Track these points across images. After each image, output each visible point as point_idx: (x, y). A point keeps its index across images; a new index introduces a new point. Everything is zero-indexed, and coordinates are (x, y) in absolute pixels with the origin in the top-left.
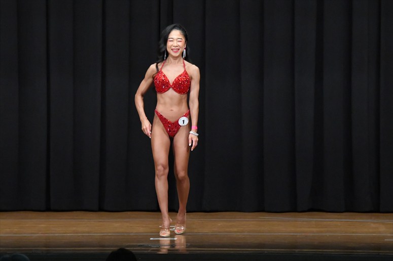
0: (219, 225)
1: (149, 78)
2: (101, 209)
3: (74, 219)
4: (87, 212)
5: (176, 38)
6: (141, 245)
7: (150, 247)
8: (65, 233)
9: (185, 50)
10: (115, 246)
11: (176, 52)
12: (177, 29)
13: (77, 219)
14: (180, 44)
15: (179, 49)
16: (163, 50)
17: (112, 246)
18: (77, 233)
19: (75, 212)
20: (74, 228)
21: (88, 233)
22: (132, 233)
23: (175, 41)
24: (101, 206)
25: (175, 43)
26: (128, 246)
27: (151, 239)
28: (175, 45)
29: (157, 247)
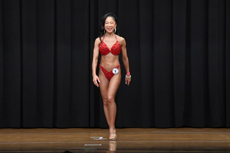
0: (127, 136)
2: (54, 127)
3: (38, 133)
4: (46, 129)
5: (110, 22)
6: (79, 149)
7: (85, 150)
8: (32, 142)
9: (116, 29)
10: (63, 150)
11: (110, 30)
12: (110, 16)
13: (39, 133)
14: (112, 25)
15: (112, 28)
16: (103, 29)
18: (40, 142)
19: (38, 129)
20: (38, 139)
22: (73, 141)
23: (109, 24)
24: (55, 125)
25: (109, 25)
26: (71, 150)
27: (85, 145)
28: (110, 26)
29: (89, 150)
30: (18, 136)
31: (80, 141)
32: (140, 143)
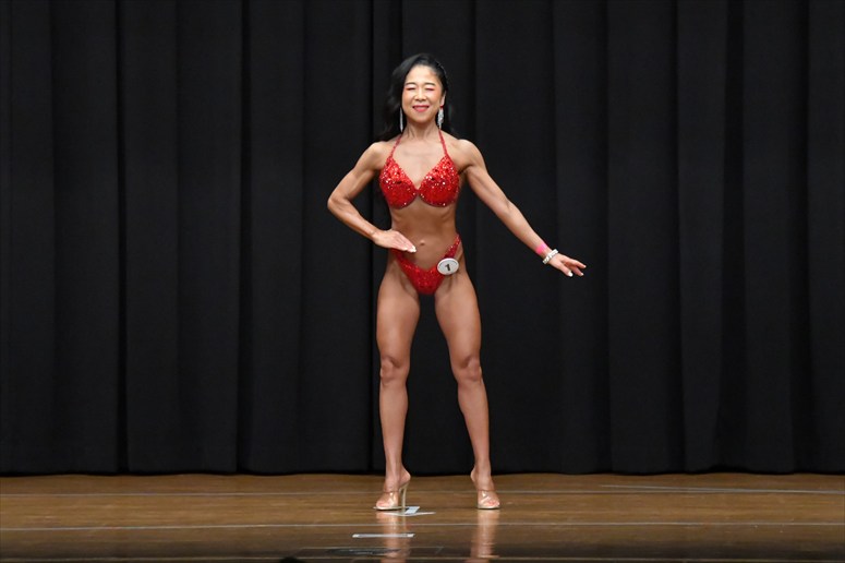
1: (364, 170)
2: (242, 469)
3: (182, 492)
4: (211, 476)
5: (422, 84)
6: (333, 551)
7: (353, 554)
8: (162, 525)
10: (275, 553)
11: (422, 113)
12: (424, 64)
14: (431, 95)
15: (428, 107)
17: (268, 554)
18: (188, 524)
19: (182, 476)
20: (182, 513)
21: (213, 522)
22: (311, 523)
23: (420, 90)
24: (242, 462)
26: (301, 554)
27: (355, 536)
28: (421, 96)
29: (369, 556)
30: (105, 504)
31: (335, 523)
32: (556, 528)
